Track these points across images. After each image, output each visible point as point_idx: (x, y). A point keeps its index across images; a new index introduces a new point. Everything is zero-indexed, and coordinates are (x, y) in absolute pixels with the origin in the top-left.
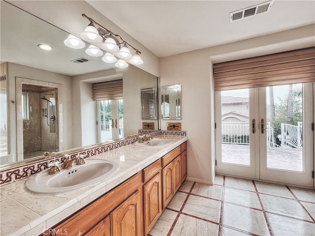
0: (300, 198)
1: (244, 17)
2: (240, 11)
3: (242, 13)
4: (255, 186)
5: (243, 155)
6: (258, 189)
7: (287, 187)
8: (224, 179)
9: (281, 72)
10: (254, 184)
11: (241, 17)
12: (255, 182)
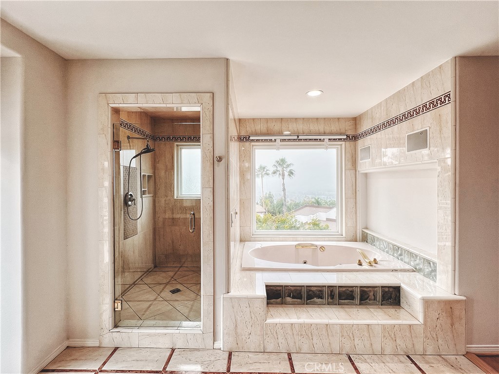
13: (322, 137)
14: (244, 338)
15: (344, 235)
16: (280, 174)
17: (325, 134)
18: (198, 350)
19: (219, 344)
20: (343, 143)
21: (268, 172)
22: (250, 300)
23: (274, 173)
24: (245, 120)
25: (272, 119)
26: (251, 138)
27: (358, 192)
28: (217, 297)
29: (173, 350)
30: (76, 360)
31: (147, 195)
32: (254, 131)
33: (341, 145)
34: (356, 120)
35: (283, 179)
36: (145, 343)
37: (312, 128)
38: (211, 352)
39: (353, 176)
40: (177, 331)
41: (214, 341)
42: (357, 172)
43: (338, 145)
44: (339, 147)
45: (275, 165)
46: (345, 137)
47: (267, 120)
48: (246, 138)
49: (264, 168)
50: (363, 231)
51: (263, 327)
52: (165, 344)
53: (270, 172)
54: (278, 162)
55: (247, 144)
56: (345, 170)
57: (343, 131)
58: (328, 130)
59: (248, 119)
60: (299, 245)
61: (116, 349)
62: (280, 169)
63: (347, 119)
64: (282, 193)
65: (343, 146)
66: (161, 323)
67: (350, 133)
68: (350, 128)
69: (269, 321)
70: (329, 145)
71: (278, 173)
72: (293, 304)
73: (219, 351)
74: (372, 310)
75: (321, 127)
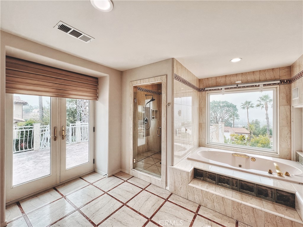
0: (92, 182)
1: (70, 33)
2: (70, 27)
3: (70, 29)
4: (59, 192)
5: (24, 165)
6: (62, 193)
7: (81, 178)
8: (20, 206)
9: (78, 89)
10: (57, 190)
11: (67, 32)
12: (56, 188)
13: (257, 84)
14: (178, 189)
15: (278, 154)
16: (263, 107)
17: (260, 81)
18: (160, 187)
19: (168, 188)
20: (278, 86)
21: (253, 105)
22: (181, 172)
23: (258, 106)
24: (202, 79)
25: (219, 77)
26: (206, 89)
27: (292, 123)
28: (167, 167)
29: (151, 184)
30: (121, 175)
31: (155, 119)
32: (208, 84)
33: (277, 88)
34: (290, 68)
35: (267, 110)
36: (142, 178)
37: (248, 78)
38: (164, 190)
39: (289, 110)
40: (152, 177)
41: (166, 186)
42: (292, 107)
43: (274, 88)
44: (275, 89)
45: (259, 101)
46: (279, 82)
47: (216, 78)
48: (203, 89)
49: (249, 103)
50: (296, 153)
51: (187, 187)
52: (149, 181)
53: (255, 105)
54: (261, 98)
55: (204, 92)
56: (280, 106)
57: (277, 77)
58: (263, 78)
59: (204, 79)
60: (235, 154)
61: (133, 177)
62: (263, 103)
63: (280, 69)
64: (266, 120)
65: (278, 88)
66: (148, 172)
67: (285, 78)
68: (284, 74)
69: (190, 185)
70: (264, 88)
71: (261, 106)
72: (210, 182)
73: (167, 191)
74: (264, 202)
75: (257, 77)
